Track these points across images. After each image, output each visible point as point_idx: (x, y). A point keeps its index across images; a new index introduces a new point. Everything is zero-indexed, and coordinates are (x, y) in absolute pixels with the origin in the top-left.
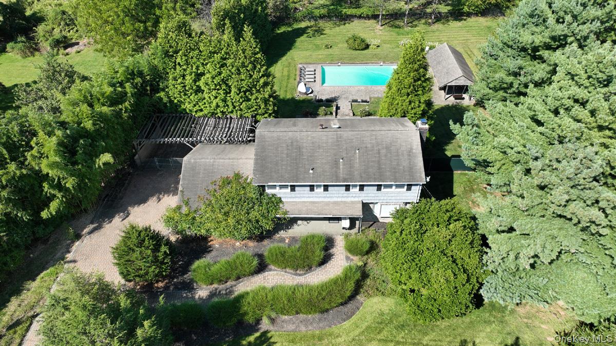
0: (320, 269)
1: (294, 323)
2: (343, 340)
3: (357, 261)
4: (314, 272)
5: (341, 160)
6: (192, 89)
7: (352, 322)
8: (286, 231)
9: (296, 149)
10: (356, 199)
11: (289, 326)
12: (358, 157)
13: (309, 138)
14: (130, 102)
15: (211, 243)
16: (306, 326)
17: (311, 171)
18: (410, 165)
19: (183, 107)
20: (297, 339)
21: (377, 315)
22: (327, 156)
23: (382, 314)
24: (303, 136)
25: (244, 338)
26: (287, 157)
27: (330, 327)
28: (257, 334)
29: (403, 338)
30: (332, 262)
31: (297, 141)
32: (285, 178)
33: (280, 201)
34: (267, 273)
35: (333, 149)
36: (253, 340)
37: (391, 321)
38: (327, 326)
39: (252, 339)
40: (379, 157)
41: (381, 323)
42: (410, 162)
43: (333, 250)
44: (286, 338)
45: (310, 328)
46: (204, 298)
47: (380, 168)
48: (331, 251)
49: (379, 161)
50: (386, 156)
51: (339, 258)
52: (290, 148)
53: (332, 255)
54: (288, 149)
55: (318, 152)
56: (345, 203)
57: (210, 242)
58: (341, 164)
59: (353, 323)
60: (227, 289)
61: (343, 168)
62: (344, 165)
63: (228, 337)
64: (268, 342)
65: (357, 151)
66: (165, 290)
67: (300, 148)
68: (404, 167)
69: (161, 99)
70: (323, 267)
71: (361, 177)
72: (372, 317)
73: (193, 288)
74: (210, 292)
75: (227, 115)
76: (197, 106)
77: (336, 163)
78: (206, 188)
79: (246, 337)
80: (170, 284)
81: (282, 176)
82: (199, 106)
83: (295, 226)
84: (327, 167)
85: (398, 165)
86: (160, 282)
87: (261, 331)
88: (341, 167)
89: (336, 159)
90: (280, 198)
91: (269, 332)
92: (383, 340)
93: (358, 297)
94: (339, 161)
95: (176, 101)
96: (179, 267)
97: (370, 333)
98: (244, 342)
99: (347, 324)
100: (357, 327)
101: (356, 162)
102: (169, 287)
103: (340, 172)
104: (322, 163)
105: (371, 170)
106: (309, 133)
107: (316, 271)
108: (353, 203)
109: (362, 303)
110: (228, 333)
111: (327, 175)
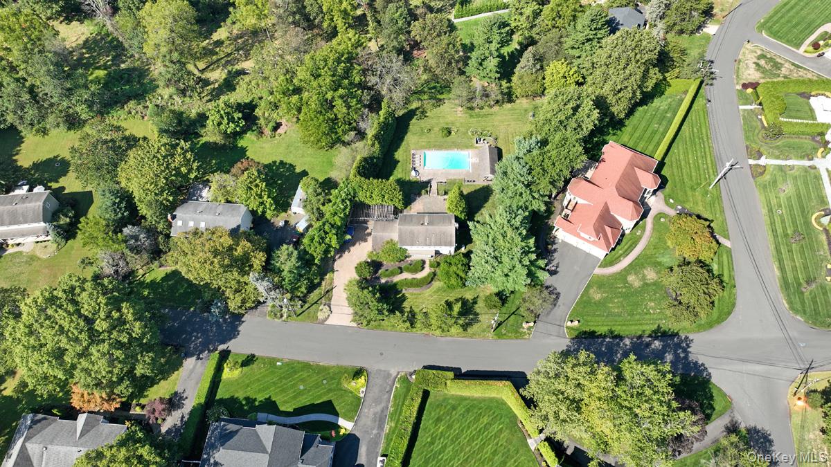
0: (420, 272)
2: (426, 295)
3: (433, 270)
7: (430, 290)
8: (408, 259)
11: (411, 291)
20: (413, 295)
23: (439, 287)
25: (397, 295)
30: (424, 270)
33: (407, 250)
34: (403, 274)
36: (400, 296)
38: (422, 291)
41: (439, 290)
44: (410, 295)
45: (417, 291)
46: (384, 283)
48: (424, 266)
51: (427, 268)
57: (383, 263)
60: (391, 280)
64: (404, 297)
72: (436, 288)
73: (380, 279)
77: (426, 240)
80: (373, 277)
83: (411, 257)
87: (403, 293)
93: (432, 282)
96: (375, 272)
97: (435, 293)
108: (432, 250)
110: (392, 294)
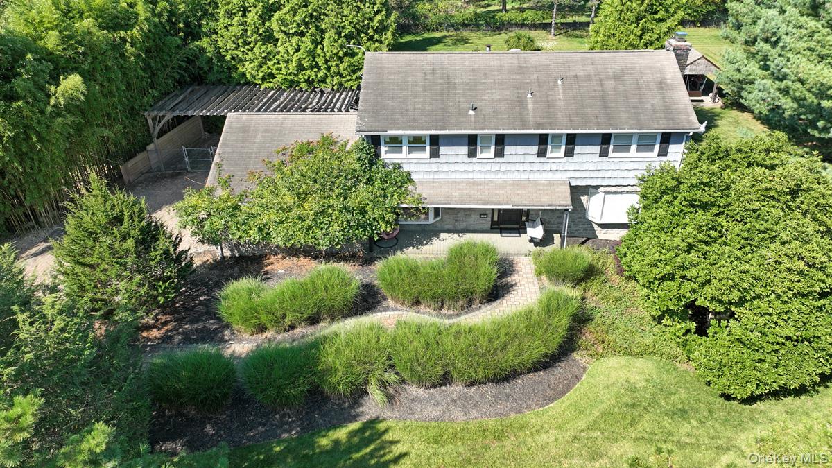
0: (489, 307)
1: (438, 404)
2: (553, 438)
4: (477, 312)
5: (529, 96)
6: (257, 32)
7: (568, 402)
8: (417, 248)
9: (442, 78)
10: (558, 176)
11: (427, 410)
12: (561, 91)
13: (467, 63)
14: (141, 29)
15: (269, 267)
16: (466, 410)
17: (472, 112)
18: (664, 102)
19: (241, 69)
20: (445, 437)
21: (622, 391)
22: (503, 89)
23: (632, 389)
24: (455, 60)
25: (323, 433)
26: (425, 91)
27: (519, 412)
28: (355, 426)
29: (689, 435)
30: (512, 296)
31: (443, 68)
32: (421, 123)
33: (408, 178)
34: (379, 314)
35: (513, 79)
36: (345, 436)
37: (653, 402)
38: (511, 410)
39: (341, 434)
40: (603, 90)
41: (633, 406)
42: (664, 98)
43: (513, 278)
44: (421, 433)
45: (474, 413)
46: (243, 356)
47: (605, 108)
48: (509, 279)
49: (603, 98)
50: (615, 89)
51: (527, 289)
52: (430, 77)
53: (512, 286)
54: (426, 79)
55: (484, 83)
56: (536, 183)
57: (267, 266)
58: (529, 101)
59: (570, 405)
60: (294, 340)
61: (534, 108)
62: (535, 102)
63: (289, 431)
64: (379, 441)
65: (559, 82)
66: (163, 342)
67: (448, 78)
68: (653, 105)
69: (202, 50)
70: (495, 304)
71: (571, 121)
72: (612, 394)
73: (222, 340)
74: (258, 346)
75: (315, 87)
76: (265, 67)
77: (520, 101)
78: (267, 160)
79: (329, 430)
80: (175, 333)
81: (415, 120)
82: (269, 68)
83: (435, 241)
84: (503, 106)
85: (641, 102)
86: (154, 330)
87: (364, 419)
88: (530, 106)
89: (518, 93)
90: (409, 174)
91: (381, 421)
92: (643, 438)
93: (574, 355)
94: (526, 97)
95: (228, 58)
96: (199, 305)
97: (611, 425)
98: (324, 442)
99: (556, 407)
100: (581, 413)
101: (560, 99)
102: (171, 338)
103: (528, 114)
104: (492, 99)
105: (589, 110)
106: (466, 55)
107: (481, 311)
108: (551, 183)
109: (585, 369)
110: (287, 423)
111: (502, 119)
